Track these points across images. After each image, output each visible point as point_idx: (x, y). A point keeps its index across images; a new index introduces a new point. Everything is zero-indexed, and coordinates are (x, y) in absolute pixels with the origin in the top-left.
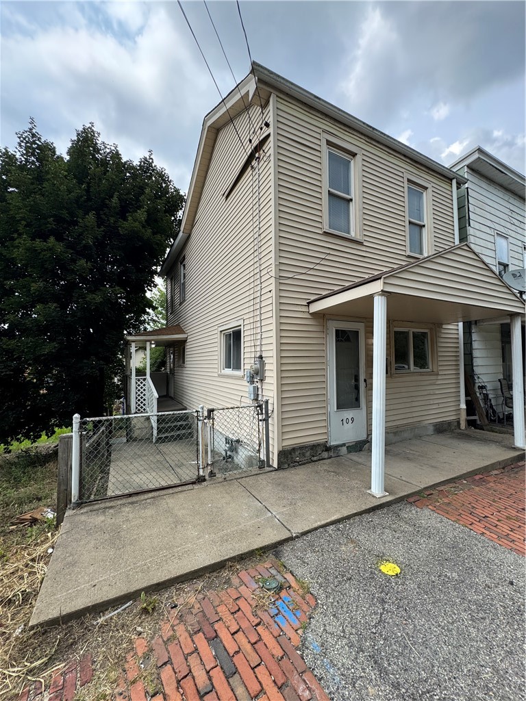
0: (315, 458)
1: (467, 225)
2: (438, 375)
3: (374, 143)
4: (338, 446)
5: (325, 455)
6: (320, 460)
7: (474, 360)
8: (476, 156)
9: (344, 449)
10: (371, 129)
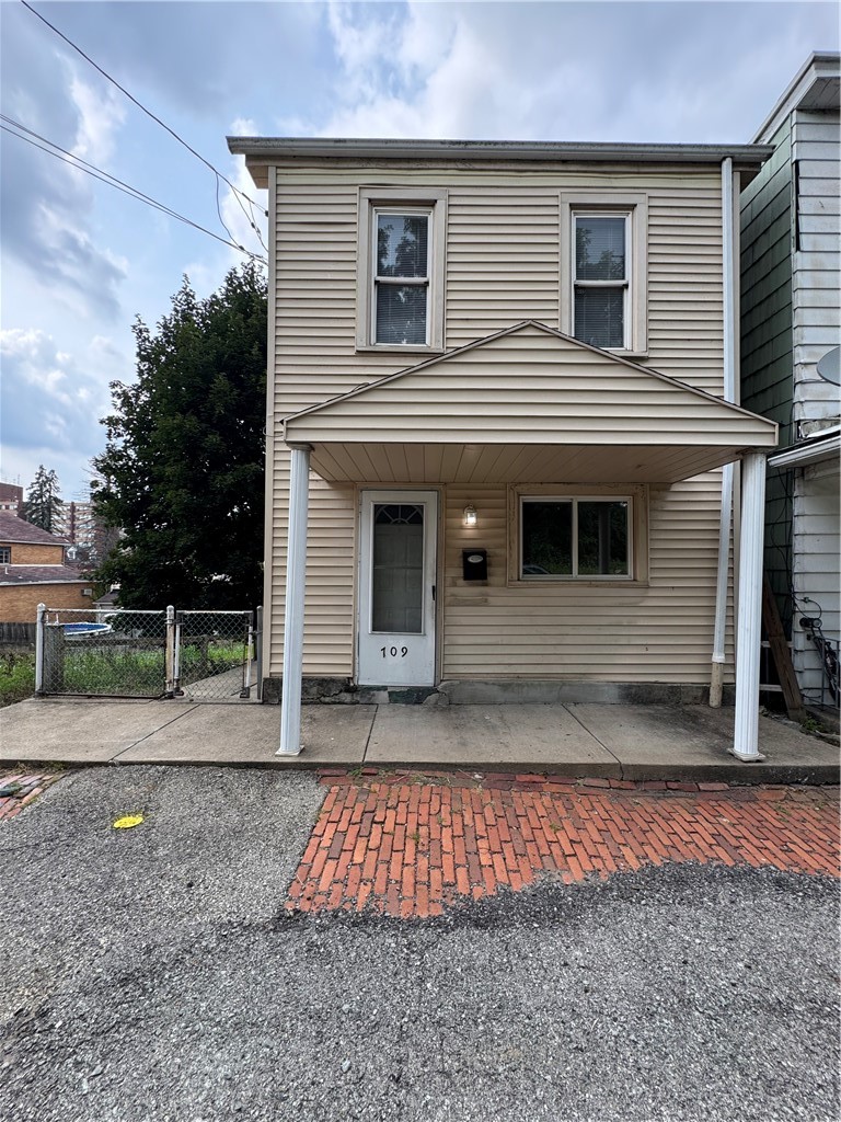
0: (327, 699)
1: (793, 250)
2: (648, 587)
3: (477, 166)
4: (370, 689)
5: (346, 697)
6: (334, 703)
7: (797, 559)
8: (813, 75)
9: (385, 695)
10: (462, 146)
